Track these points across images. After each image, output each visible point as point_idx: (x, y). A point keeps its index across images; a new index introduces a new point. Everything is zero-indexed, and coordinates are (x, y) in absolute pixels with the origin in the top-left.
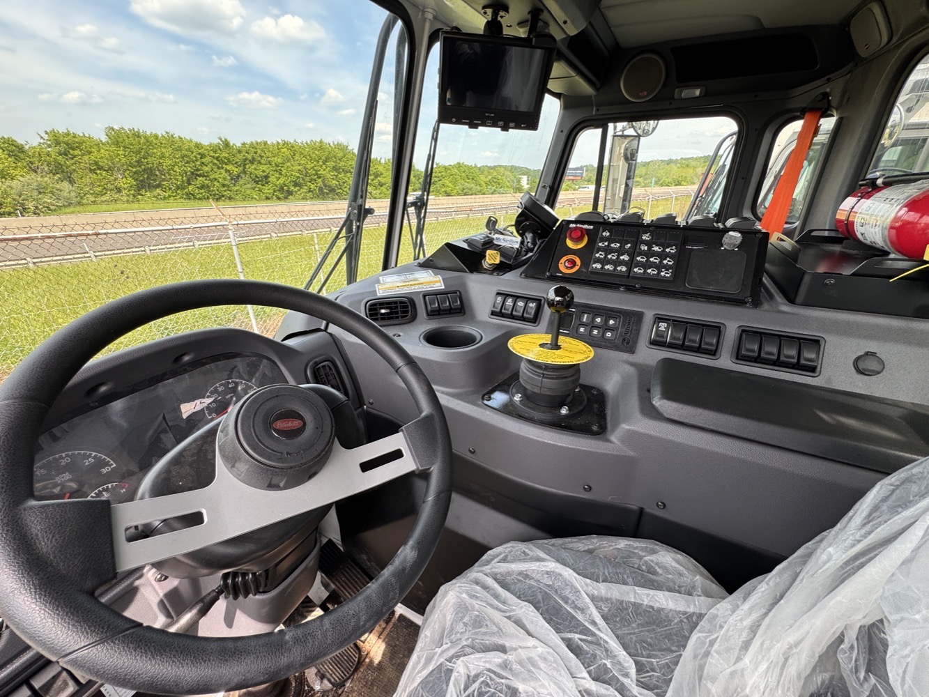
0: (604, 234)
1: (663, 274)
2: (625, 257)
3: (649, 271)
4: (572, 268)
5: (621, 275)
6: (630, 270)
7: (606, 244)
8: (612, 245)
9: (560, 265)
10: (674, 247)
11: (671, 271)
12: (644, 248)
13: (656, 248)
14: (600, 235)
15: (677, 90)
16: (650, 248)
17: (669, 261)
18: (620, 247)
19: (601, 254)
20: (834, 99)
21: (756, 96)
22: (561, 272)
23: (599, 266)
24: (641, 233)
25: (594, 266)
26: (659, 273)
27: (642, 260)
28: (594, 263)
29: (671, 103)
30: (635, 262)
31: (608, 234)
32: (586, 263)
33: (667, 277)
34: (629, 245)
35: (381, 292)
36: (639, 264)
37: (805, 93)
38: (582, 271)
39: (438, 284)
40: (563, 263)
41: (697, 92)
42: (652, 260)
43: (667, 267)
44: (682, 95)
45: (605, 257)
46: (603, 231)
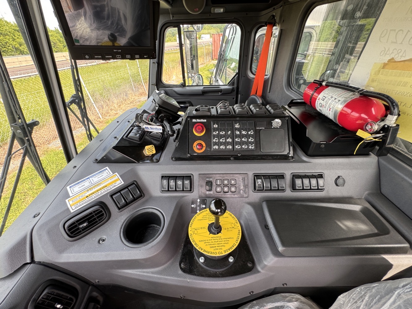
0: (215, 126)
1: (250, 147)
2: (229, 140)
3: (243, 146)
4: (202, 149)
5: (229, 151)
6: (233, 147)
7: (217, 132)
8: (221, 133)
9: (194, 148)
10: (252, 131)
11: (253, 145)
12: (238, 133)
13: (244, 132)
14: (212, 127)
15: (212, 8)
16: (240, 132)
17: (251, 139)
18: (225, 133)
19: (216, 140)
20: (277, 19)
21: (247, 14)
22: (196, 153)
23: (216, 147)
24: (234, 123)
25: (214, 147)
26: (248, 147)
27: (238, 140)
28: (214, 145)
29: (210, 15)
30: (235, 142)
31: (217, 126)
32: (209, 145)
33: (253, 149)
34: (230, 132)
35: (73, 207)
36: (238, 143)
37: (265, 15)
38: (208, 150)
39: (119, 182)
40: (196, 146)
41: (222, 10)
42: (243, 139)
43: (251, 143)
44: (215, 11)
45: (219, 141)
46: (214, 124)
